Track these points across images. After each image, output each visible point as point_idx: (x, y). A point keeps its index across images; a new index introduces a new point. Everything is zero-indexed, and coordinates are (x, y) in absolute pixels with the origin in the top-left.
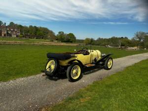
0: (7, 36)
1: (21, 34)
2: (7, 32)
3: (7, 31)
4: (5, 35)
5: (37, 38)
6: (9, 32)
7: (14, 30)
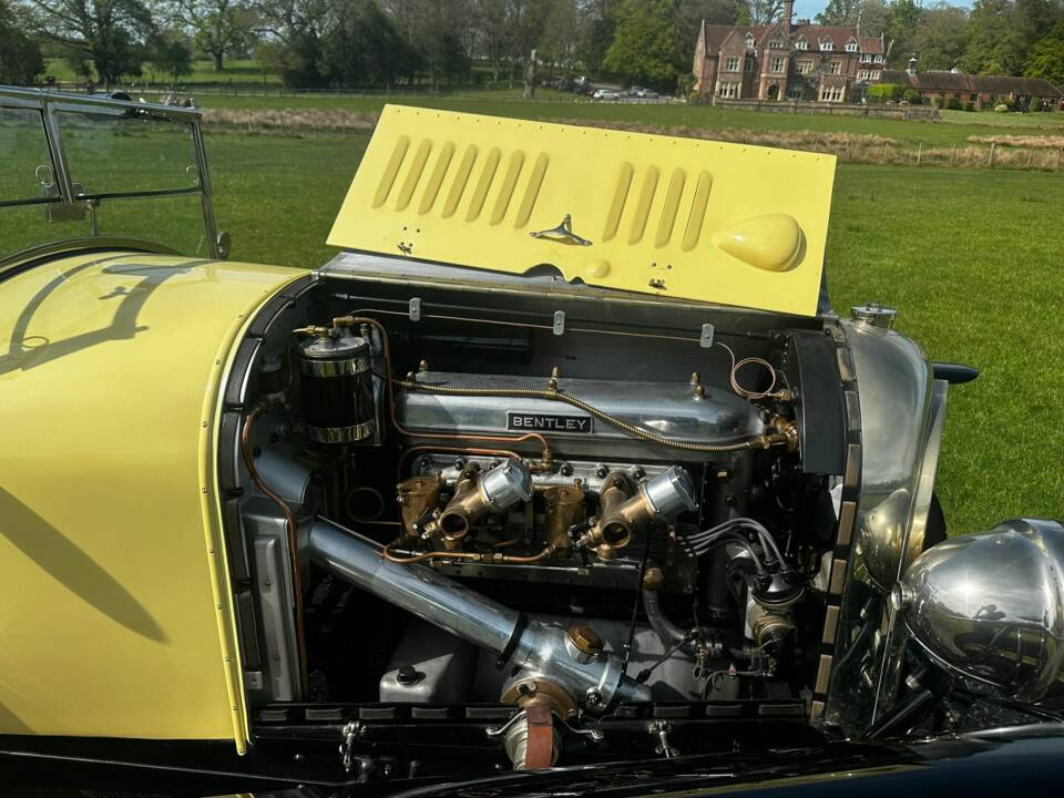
0: (789, 93)
1: (885, 78)
2: (792, 66)
3: (794, 57)
4: (773, 91)
5: (1013, 108)
6: (806, 69)
7: (839, 52)
